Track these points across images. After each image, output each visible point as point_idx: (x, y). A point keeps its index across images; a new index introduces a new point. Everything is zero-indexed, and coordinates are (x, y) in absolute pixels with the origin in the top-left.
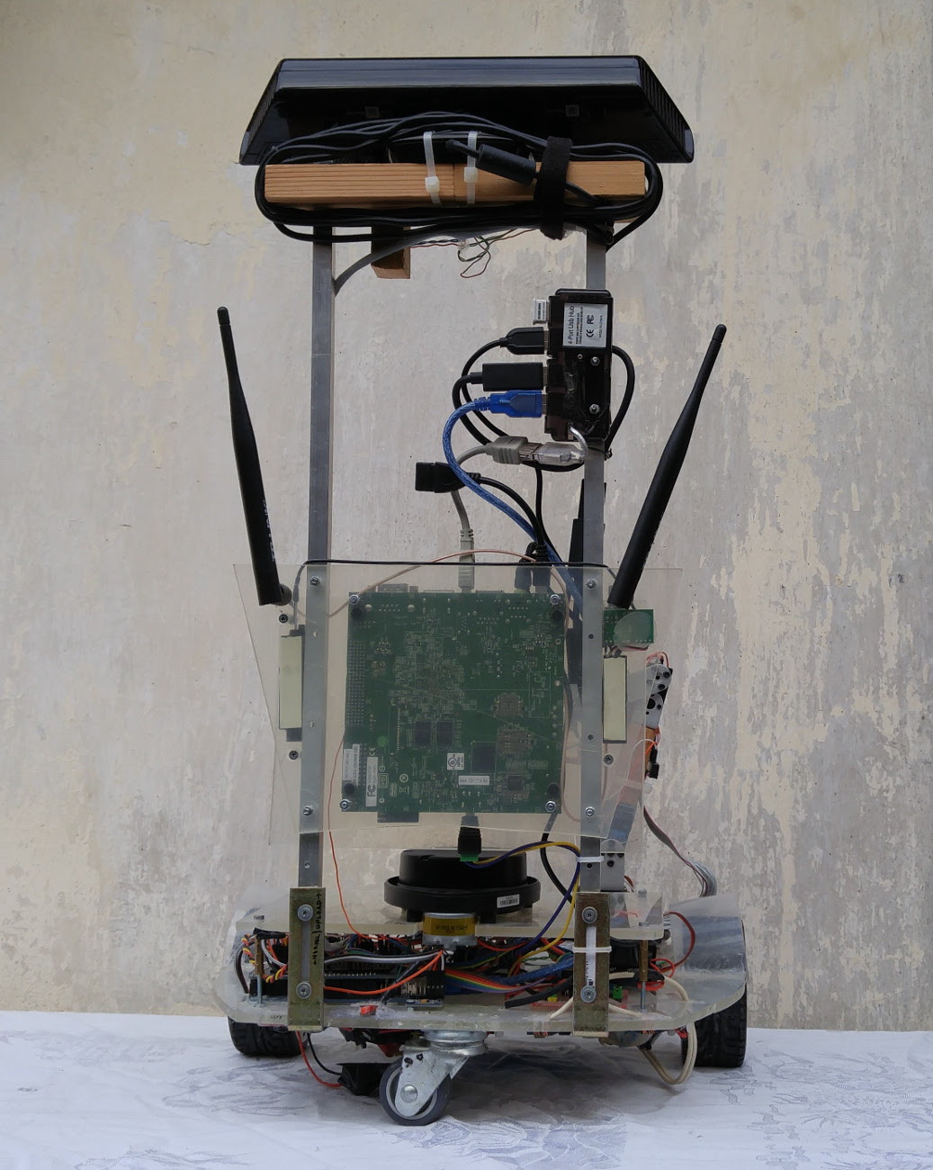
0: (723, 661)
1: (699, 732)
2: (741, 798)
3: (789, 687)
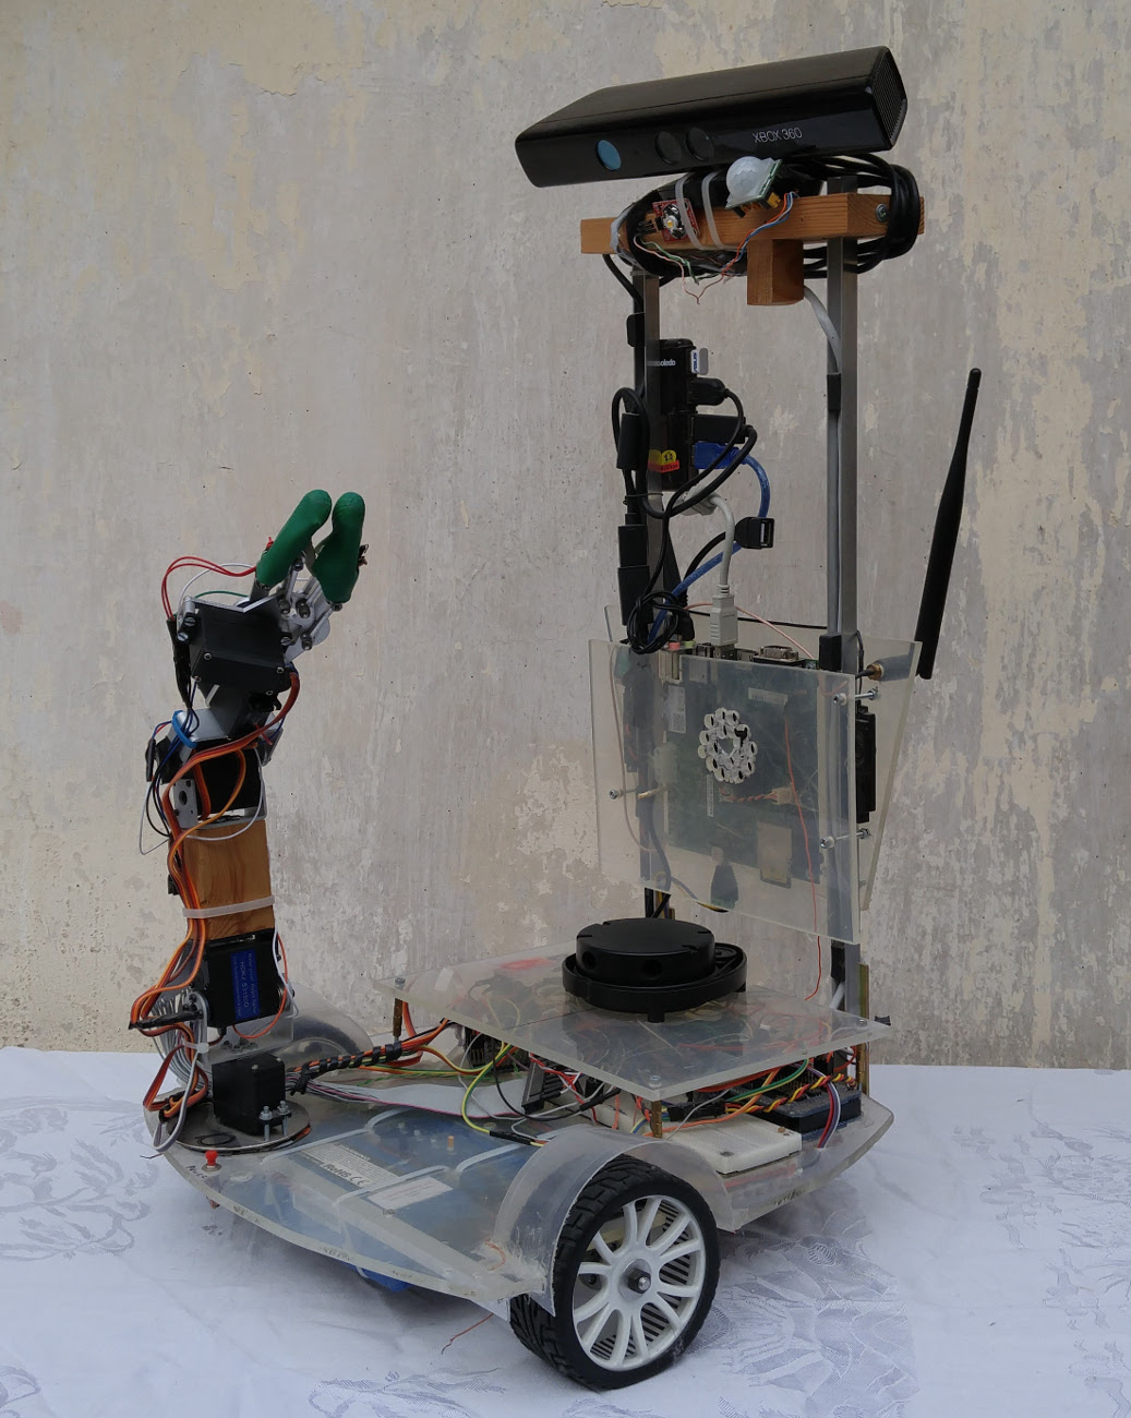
0: (964, 625)
1: (935, 712)
2: (987, 793)
3: (1048, 655)
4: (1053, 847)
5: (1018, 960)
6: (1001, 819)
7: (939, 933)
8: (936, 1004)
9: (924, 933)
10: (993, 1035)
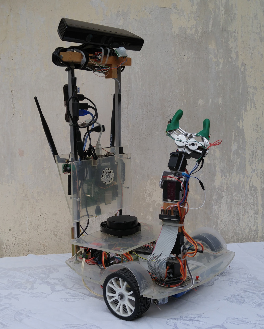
0: (241, 147)
1: (236, 166)
2: (247, 183)
3: (259, 152)
4: (261, 194)
5: (255, 219)
6: (250, 188)
7: (238, 214)
8: (238, 230)
9: (235, 214)
10: (250, 236)
